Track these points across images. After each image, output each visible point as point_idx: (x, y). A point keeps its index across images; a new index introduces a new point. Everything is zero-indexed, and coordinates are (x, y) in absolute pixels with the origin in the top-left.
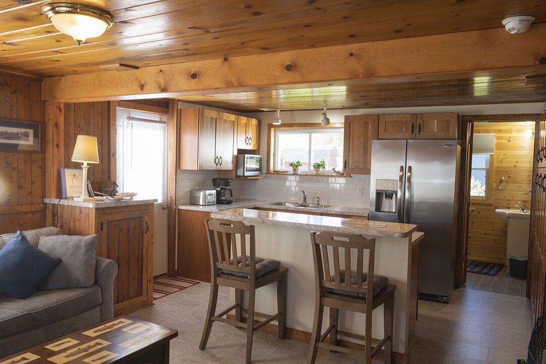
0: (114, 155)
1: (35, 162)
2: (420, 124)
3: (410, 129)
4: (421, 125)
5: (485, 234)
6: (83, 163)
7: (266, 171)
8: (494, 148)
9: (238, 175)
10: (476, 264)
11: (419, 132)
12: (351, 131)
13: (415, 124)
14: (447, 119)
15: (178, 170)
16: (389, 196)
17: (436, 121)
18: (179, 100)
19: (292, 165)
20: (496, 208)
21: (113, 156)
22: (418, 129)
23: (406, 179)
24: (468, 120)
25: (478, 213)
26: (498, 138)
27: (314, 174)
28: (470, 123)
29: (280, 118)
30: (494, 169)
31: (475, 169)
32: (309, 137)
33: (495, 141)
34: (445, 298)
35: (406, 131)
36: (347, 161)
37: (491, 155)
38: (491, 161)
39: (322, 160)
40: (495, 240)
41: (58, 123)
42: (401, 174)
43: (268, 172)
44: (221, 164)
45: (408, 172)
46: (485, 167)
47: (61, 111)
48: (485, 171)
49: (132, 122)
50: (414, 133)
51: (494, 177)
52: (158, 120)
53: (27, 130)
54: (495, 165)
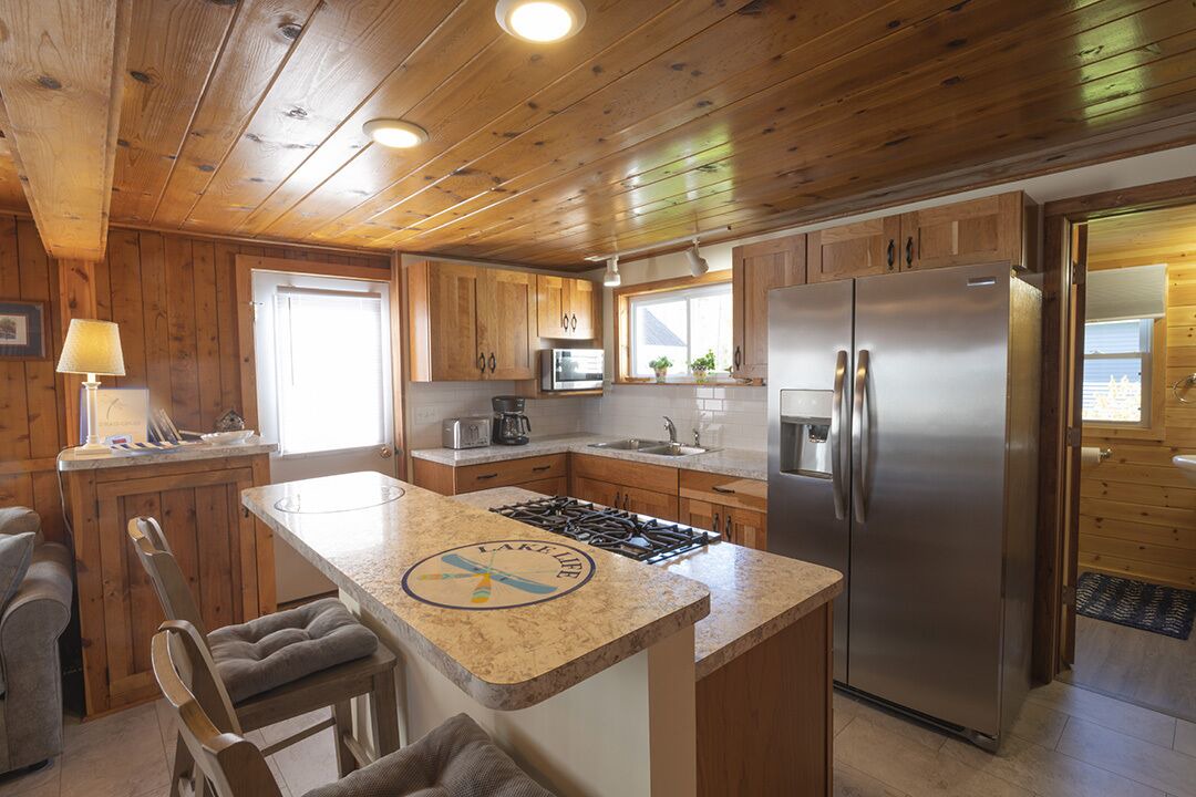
0: (250, 359)
1: (36, 377)
2: (910, 239)
3: (885, 257)
4: (913, 240)
5: (1145, 514)
6: (86, 376)
7: (613, 380)
8: (1166, 302)
9: (545, 388)
10: (1116, 589)
11: (909, 261)
12: (747, 281)
13: (896, 243)
14: (989, 212)
15: (408, 385)
16: (819, 430)
17: (955, 225)
18: (401, 252)
19: (652, 365)
20: (1175, 451)
21: (246, 360)
22: (904, 255)
23: (854, 385)
24: (1064, 215)
25: (1123, 461)
26: (1178, 275)
27: (694, 381)
28: (1076, 226)
29: (619, 272)
30: (1168, 354)
31: (1096, 356)
32: (686, 307)
33: (1168, 283)
34: (981, 737)
35: (874, 263)
36: (741, 349)
37: (1156, 320)
38: (1158, 334)
39: (708, 353)
40: (1175, 531)
41: (78, 300)
42: (841, 371)
43: (617, 381)
44: (493, 370)
45: (859, 368)
46: (1138, 351)
47: (85, 277)
48: (1139, 361)
49: (289, 295)
50: (896, 265)
51: (1168, 372)
52: (366, 291)
53: (10, 317)
54: (1168, 345)
